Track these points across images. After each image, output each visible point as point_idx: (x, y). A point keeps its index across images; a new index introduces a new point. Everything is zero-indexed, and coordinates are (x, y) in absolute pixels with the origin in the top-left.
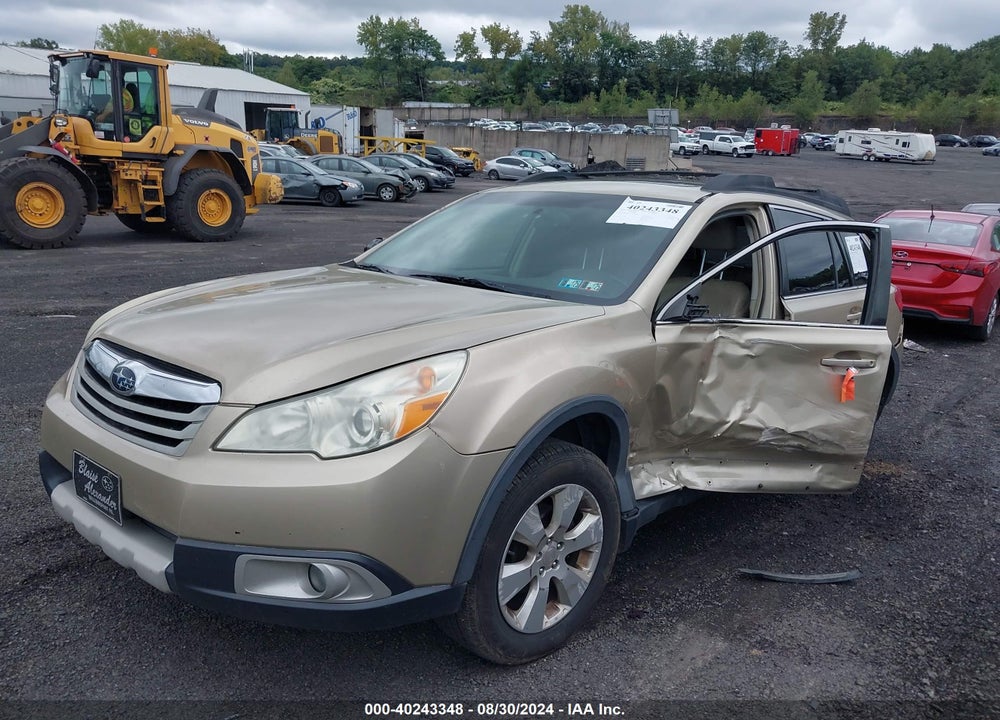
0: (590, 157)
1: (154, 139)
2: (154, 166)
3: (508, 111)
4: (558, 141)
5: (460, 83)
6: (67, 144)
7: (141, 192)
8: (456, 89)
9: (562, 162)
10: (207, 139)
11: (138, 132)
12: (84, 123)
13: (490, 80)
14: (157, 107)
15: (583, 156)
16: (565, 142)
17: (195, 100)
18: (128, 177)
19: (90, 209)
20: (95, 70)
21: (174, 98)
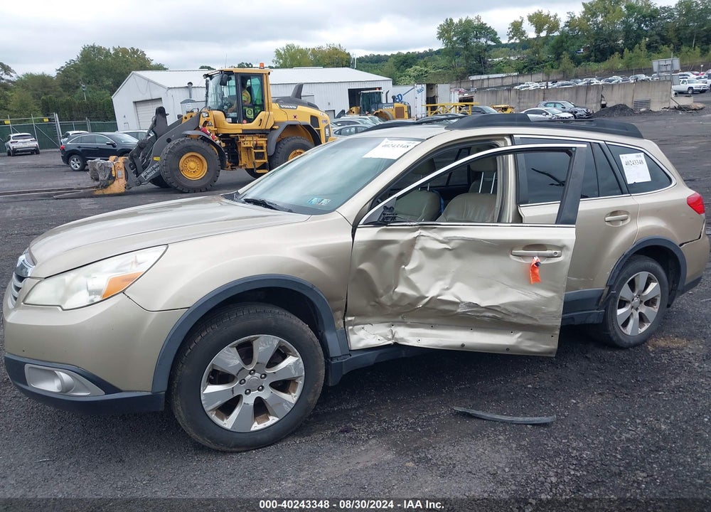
0: (603, 103)
1: (261, 120)
2: (262, 137)
3: (548, 75)
4: (577, 93)
5: (512, 58)
6: (210, 128)
7: (253, 154)
8: (508, 63)
9: (579, 109)
10: (295, 117)
11: (251, 116)
12: (220, 114)
13: (534, 53)
14: (263, 101)
15: (597, 103)
16: (582, 93)
17: (289, 92)
18: (246, 146)
19: (223, 167)
20: (224, 80)
21: (273, 93)
